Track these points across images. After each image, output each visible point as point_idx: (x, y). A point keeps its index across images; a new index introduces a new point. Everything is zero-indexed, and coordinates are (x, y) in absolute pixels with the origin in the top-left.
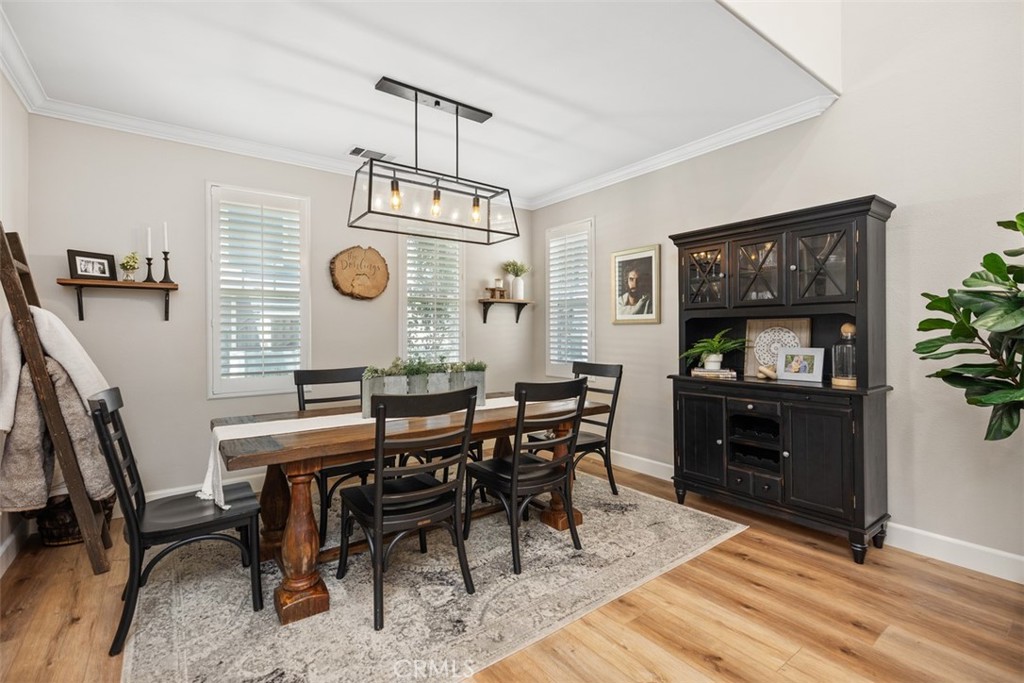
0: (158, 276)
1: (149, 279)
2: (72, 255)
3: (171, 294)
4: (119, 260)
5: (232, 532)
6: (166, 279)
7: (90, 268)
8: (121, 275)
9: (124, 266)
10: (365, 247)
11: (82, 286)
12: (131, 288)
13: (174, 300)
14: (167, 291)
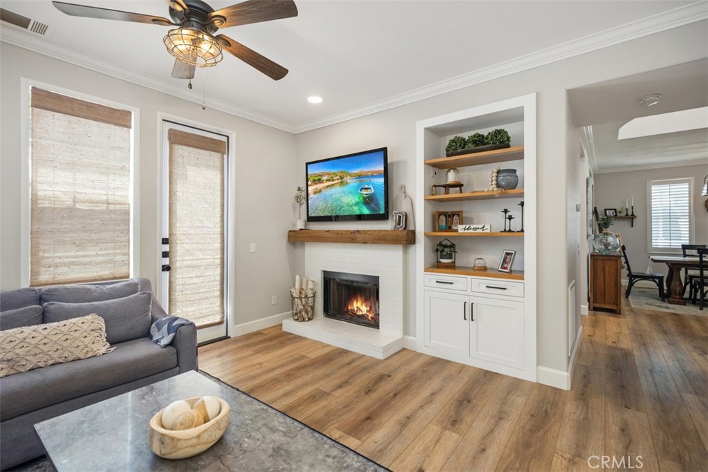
0: (630, 214)
1: (627, 215)
2: (606, 210)
4: (618, 210)
5: (657, 280)
6: (633, 215)
7: (610, 213)
8: (619, 215)
9: (620, 212)
12: (621, 218)
13: (635, 221)
14: (633, 218)
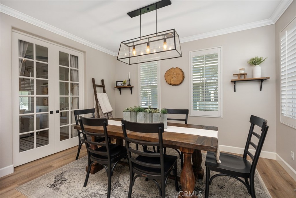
2: (117, 82)
3: (133, 88)
6: (130, 85)
7: (120, 84)
10: (175, 68)
11: (120, 88)
